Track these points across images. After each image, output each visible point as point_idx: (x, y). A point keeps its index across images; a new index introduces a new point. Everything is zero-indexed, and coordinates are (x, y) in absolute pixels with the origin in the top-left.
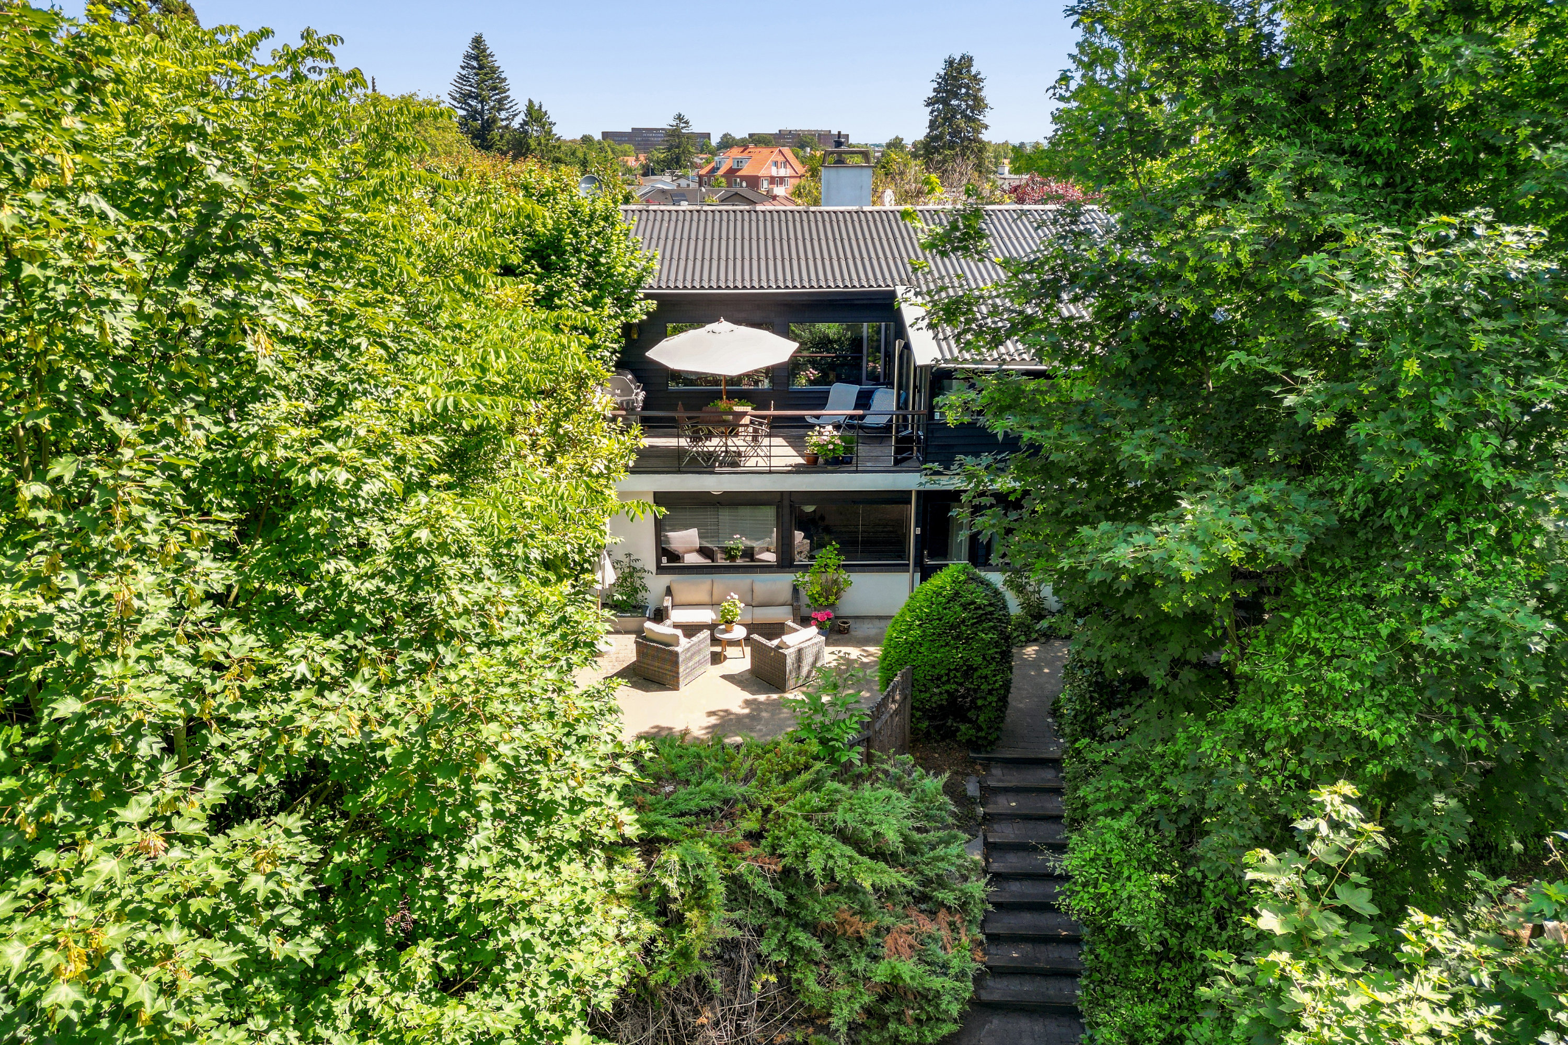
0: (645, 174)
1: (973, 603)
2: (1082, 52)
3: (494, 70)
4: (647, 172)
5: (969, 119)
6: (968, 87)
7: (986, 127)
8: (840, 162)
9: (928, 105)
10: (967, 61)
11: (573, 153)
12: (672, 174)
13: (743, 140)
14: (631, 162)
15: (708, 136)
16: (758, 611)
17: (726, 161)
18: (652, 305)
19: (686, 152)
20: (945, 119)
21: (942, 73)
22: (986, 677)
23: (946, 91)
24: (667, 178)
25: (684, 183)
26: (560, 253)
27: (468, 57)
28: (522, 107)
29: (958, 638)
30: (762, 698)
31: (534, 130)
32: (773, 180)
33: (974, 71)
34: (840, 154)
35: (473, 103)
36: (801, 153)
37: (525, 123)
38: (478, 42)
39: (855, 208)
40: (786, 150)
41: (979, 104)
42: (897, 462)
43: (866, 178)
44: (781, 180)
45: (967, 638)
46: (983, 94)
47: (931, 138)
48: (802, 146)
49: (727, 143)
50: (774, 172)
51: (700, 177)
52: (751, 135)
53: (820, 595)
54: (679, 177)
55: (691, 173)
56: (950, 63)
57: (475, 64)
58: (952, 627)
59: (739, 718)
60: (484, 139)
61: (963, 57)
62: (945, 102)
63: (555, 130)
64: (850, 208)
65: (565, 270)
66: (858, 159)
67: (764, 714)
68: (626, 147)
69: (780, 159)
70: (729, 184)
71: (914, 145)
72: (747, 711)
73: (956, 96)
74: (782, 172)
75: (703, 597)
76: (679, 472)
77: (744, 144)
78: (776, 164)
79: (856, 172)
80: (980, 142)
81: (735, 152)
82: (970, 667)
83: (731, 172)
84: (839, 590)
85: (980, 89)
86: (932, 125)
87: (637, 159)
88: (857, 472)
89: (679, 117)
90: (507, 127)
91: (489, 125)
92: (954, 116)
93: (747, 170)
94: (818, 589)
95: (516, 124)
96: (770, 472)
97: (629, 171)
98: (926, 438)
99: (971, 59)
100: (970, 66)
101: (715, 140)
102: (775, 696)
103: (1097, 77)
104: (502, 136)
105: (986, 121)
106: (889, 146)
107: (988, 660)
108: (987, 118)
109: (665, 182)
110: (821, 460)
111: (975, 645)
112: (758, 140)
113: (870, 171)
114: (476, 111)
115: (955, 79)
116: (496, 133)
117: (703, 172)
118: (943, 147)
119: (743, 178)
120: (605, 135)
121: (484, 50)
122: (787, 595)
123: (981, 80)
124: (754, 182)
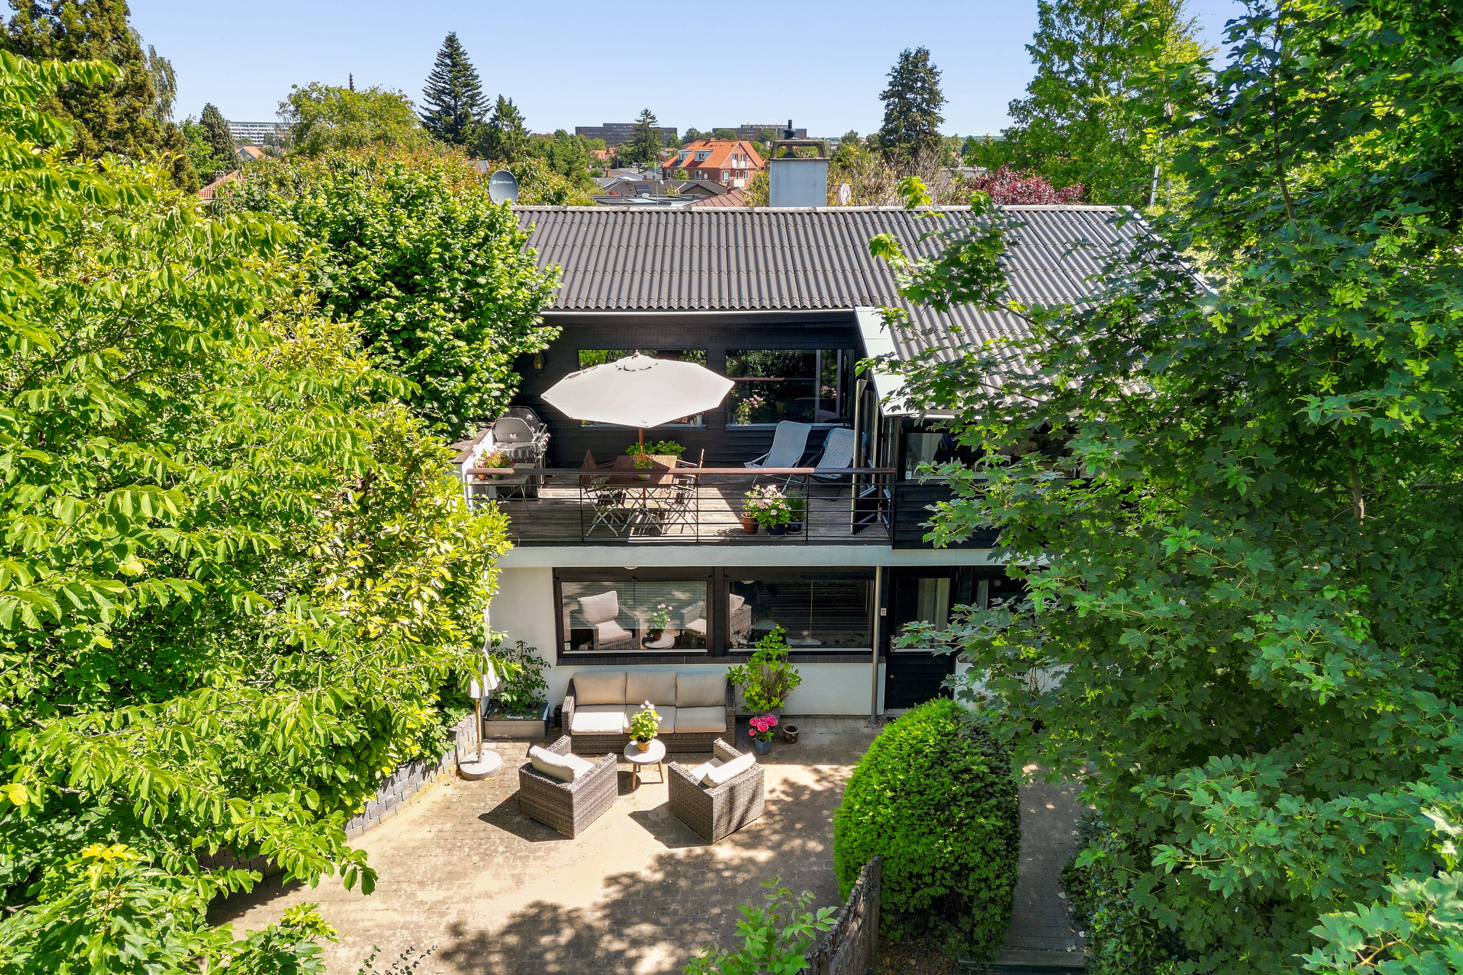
0: (613, 167)
1: (967, 770)
2: (1040, 43)
3: (467, 67)
4: (616, 164)
5: (925, 113)
6: (924, 81)
7: (942, 121)
8: (790, 155)
9: (884, 98)
10: (923, 55)
11: (542, 147)
12: (639, 166)
13: (708, 134)
14: (602, 155)
15: (675, 130)
16: (683, 714)
17: (689, 155)
18: (555, 332)
19: (652, 145)
20: (900, 112)
21: (898, 67)
22: (986, 880)
23: (902, 85)
24: (634, 170)
25: (650, 175)
26: (426, 270)
27: (443, 55)
28: (493, 103)
29: (947, 822)
30: (681, 852)
31: (505, 127)
32: (733, 172)
33: (930, 64)
34: (789, 146)
35: (447, 99)
36: (761, 147)
37: (496, 118)
38: (451, 41)
39: (807, 209)
40: (746, 144)
41: (934, 98)
42: (857, 529)
43: (821, 172)
44: (741, 173)
45: (960, 824)
46: (938, 87)
47: (886, 131)
48: (763, 140)
49: (692, 137)
50: (734, 164)
51: (664, 169)
52: (715, 130)
53: (761, 697)
54: (646, 169)
55: (656, 165)
56: (906, 57)
57: (448, 61)
58: (940, 807)
59: (650, 888)
60: (457, 134)
61: (919, 51)
62: (901, 96)
63: (524, 125)
64: (801, 209)
65: (432, 294)
66: (814, 152)
67: (683, 883)
68: (598, 141)
69: (741, 152)
70: (691, 177)
71: (868, 139)
72: (659, 876)
73: (911, 89)
74: (742, 165)
75: (613, 694)
76: (583, 543)
77: (706, 138)
78: (736, 157)
79: (810, 165)
80: (936, 135)
81: (697, 146)
82: (964, 866)
83: (694, 164)
84: (785, 688)
85: (936, 83)
86: (888, 118)
87: (608, 152)
88: (807, 543)
89: (646, 113)
90: (478, 122)
91: (461, 120)
92: (909, 110)
93: (707, 164)
94: (758, 689)
95: (487, 119)
96: (698, 543)
97: (599, 163)
98: (895, 503)
99: (927, 53)
100: (926, 60)
101: (681, 135)
102: (698, 850)
103: (1055, 69)
104: (474, 131)
105: (942, 114)
106: (844, 140)
107: (989, 857)
108: (943, 111)
109: (631, 174)
110: (762, 527)
111: (971, 834)
112: (721, 135)
113: (825, 166)
114: (449, 107)
115: (911, 72)
116: (468, 128)
117: (667, 164)
118: (899, 140)
119: (705, 170)
120: (579, 130)
121: (458, 49)
122: (719, 692)
123: (937, 74)
124: (715, 174)
